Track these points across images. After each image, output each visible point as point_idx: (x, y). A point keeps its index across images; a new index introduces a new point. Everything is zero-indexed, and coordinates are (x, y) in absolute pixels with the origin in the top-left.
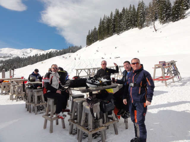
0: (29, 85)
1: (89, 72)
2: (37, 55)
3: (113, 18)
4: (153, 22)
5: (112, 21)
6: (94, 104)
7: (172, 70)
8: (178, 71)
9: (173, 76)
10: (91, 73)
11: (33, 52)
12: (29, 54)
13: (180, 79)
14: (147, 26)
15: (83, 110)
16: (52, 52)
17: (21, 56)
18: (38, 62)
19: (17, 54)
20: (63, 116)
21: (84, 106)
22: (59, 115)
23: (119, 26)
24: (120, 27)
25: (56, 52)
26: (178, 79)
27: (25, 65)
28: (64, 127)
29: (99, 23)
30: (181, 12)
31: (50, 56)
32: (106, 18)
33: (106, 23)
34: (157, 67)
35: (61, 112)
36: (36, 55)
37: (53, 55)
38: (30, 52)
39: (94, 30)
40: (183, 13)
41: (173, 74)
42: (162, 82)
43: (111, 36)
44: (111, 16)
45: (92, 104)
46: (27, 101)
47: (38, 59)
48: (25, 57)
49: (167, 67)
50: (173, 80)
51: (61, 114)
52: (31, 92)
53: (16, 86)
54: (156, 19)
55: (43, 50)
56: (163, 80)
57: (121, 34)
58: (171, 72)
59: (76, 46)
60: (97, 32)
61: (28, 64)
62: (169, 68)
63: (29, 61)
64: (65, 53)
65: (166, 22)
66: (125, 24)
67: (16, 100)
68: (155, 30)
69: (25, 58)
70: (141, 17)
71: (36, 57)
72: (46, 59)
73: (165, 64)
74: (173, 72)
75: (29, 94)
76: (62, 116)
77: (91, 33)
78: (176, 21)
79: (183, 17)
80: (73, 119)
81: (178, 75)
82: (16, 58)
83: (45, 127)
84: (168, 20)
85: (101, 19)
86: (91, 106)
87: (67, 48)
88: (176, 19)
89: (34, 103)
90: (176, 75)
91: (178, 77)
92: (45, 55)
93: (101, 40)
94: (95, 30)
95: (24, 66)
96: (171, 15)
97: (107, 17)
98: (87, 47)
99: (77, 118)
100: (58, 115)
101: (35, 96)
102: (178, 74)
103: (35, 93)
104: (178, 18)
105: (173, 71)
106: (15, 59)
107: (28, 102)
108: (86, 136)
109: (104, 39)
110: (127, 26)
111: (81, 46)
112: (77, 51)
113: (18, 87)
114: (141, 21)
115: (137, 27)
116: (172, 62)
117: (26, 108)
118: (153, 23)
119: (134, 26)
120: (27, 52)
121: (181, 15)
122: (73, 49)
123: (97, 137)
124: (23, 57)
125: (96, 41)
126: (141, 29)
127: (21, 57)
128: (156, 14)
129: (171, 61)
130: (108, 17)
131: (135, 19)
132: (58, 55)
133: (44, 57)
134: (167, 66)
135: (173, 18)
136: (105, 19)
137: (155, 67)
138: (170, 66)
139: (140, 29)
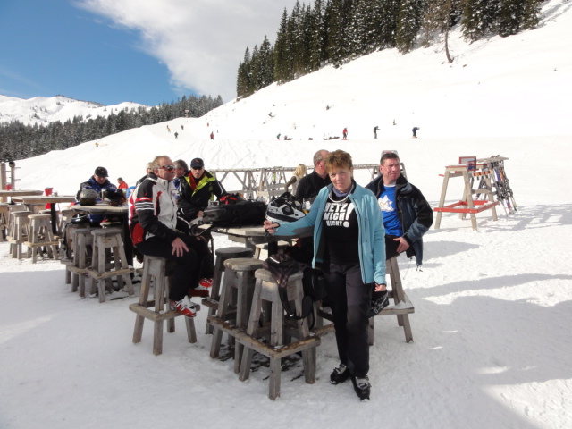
0: (75, 216)
1: (250, 180)
2: (81, 118)
3: (323, 14)
4: (442, 32)
5: (318, 21)
6: (288, 276)
7: (492, 182)
8: (508, 188)
9: (496, 200)
10: (254, 182)
11: (66, 110)
12: (55, 116)
13: (513, 210)
14: (426, 44)
15: (255, 293)
16: (129, 111)
17: (27, 121)
18: (83, 141)
19: (13, 113)
20: (192, 308)
21: (258, 280)
22: (180, 306)
23: (341, 41)
24: (343, 44)
25: (140, 112)
26: (507, 210)
27: (41, 151)
28: (193, 339)
29: (280, 27)
30: (528, 8)
31: (121, 123)
32: (302, 11)
33: (301, 27)
34: (453, 172)
35: (186, 297)
36: (76, 120)
37: (131, 120)
38: (58, 110)
39: (261, 49)
40: (535, 12)
41: (496, 196)
42: (463, 218)
43: (313, 71)
44: (318, 6)
45: (283, 277)
46: (70, 263)
47: (85, 134)
48: (39, 124)
49: (480, 174)
50: (494, 212)
51: (186, 302)
52: (85, 235)
53: (29, 217)
54: (453, 23)
55: (99, 104)
56: (464, 212)
57: (345, 66)
58: (490, 190)
59: (204, 97)
60: (273, 54)
61: (52, 149)
62: (484, 177)
63: (53, 137)
64: (169, 118)
65: (483, 35)
66: (358, 35)
67: (31, 259)
68: (447, 60)
69: (41, 127)
70: (408, 15)
71: (76, 125)
72: (109, 132)
73: (475, 164)
74: (494, 189)
75: (79, 243)
76: (188, 308)
77: (254, 58)
78: (512, 33)
79: (533, 24)
80: (222, 318)
81: (508, 199)
82: (12, 125)
83: (137, 338)
84: (488, 29)
85: (285, 15)
86: (281, 281)
87: (176, 101)
88: (513, 27)
89: (96, 268)
90: (503, 198)
91: (509, 204)
92: (105, 120)
93: (283, 82)
94: (266, 49)
95: (36, 153)
96: (498, 14)
97: (306, 9)
98: (238, 100)
99: (236, 313)
100: (178, 304)
101: (97, 248)
102: (509, 194)
103: (99, 239)
104: (518, 24)
105: (494, 185)
106: (7, 128)
107: (77, 266)
108: (257, 365)
109: (292, 78)
110: (364, 41)
111: (219, 97)
112: (206, 112)
113: (36, 218)
114: (408, 26)
115: (393, 46)
116: (495, 160)
117: (69, 282)
118: (444, 35)
119: (387, 42)
120: (48, 109)
121: (527, 16)
122: (196, 107)
123: (290, 366)
124: (32, 124)
125: (269, 82)
126: (407, 54)
127: (26, 124)
128: (454, 8)
129: (493, 157)
130: (309, 8)
131: (390, 20)
132: (148, 123)
133: (101, 127)
134: (480, 170)
135: (504, 24)
136: (298, 16)
137: (446, 172)
138: (489, 172)
139: (405, 53)
